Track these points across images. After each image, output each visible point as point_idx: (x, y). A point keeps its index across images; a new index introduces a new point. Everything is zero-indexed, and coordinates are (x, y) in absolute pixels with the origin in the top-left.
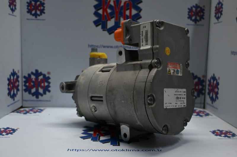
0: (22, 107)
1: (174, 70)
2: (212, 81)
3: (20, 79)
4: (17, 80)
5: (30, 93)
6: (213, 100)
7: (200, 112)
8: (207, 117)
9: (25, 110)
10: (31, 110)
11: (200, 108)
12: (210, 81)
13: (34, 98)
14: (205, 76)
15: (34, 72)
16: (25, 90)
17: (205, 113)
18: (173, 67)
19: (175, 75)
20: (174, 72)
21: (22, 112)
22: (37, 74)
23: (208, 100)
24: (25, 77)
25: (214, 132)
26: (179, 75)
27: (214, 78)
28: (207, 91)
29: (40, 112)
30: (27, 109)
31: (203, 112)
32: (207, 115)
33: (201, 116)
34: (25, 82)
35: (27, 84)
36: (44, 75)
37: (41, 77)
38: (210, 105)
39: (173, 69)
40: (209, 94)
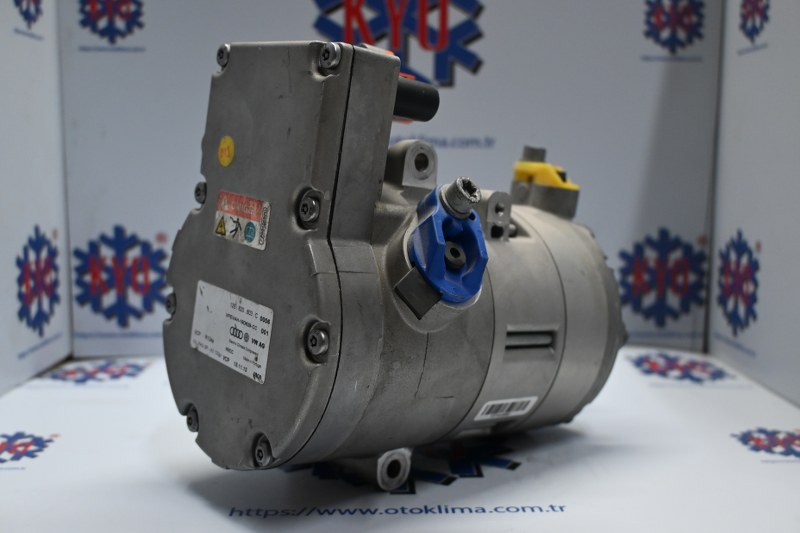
0: (70, 358)
1: (237, 222)
2: (733, 256)
3: (60, 261)
4: (51, 265)
5: (97, 307)
6: (736, 322)
7: (693, 365)
8: (719, 383)
9: (81, 370)
10: (103, 369)
11: (692, 349)
12: (725, 257)
13: (112, 325)
14: (708, 240)
15: (110, 233)
16: (82, 300)
17: (710, 369)
18: (236, 212)
19: (240, 241)
20: (236, 230)
21: (71, 377)
22: (121, 240)
23: (720, 323)
24: (78, 253)
25: (745, 438)
26: (255, 244)
27: (740, 246)
28: (716, 291)
29: (132, 375)
30: (89, 366)
31: (704, 366)
32: (718, 375)
33: (698, 380)
34: (81, 271)
35: (88, 278)
36: (146, 246)
37: (134, 253)
38: (728, 342)
39: (235, 219)
40: (723, 301)
